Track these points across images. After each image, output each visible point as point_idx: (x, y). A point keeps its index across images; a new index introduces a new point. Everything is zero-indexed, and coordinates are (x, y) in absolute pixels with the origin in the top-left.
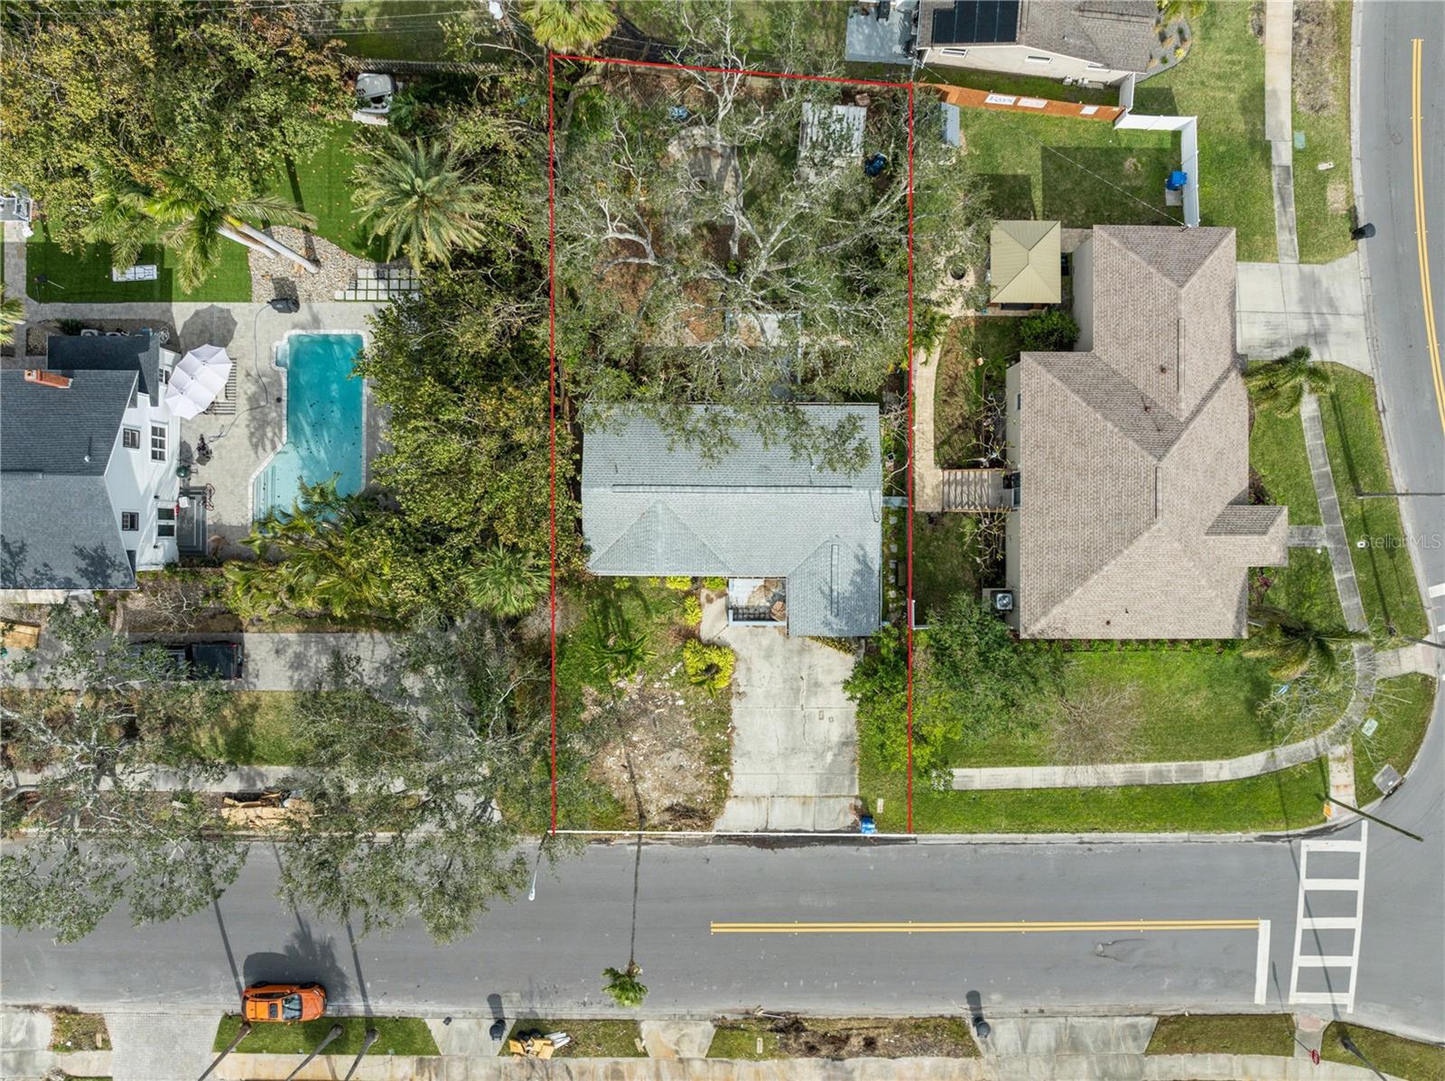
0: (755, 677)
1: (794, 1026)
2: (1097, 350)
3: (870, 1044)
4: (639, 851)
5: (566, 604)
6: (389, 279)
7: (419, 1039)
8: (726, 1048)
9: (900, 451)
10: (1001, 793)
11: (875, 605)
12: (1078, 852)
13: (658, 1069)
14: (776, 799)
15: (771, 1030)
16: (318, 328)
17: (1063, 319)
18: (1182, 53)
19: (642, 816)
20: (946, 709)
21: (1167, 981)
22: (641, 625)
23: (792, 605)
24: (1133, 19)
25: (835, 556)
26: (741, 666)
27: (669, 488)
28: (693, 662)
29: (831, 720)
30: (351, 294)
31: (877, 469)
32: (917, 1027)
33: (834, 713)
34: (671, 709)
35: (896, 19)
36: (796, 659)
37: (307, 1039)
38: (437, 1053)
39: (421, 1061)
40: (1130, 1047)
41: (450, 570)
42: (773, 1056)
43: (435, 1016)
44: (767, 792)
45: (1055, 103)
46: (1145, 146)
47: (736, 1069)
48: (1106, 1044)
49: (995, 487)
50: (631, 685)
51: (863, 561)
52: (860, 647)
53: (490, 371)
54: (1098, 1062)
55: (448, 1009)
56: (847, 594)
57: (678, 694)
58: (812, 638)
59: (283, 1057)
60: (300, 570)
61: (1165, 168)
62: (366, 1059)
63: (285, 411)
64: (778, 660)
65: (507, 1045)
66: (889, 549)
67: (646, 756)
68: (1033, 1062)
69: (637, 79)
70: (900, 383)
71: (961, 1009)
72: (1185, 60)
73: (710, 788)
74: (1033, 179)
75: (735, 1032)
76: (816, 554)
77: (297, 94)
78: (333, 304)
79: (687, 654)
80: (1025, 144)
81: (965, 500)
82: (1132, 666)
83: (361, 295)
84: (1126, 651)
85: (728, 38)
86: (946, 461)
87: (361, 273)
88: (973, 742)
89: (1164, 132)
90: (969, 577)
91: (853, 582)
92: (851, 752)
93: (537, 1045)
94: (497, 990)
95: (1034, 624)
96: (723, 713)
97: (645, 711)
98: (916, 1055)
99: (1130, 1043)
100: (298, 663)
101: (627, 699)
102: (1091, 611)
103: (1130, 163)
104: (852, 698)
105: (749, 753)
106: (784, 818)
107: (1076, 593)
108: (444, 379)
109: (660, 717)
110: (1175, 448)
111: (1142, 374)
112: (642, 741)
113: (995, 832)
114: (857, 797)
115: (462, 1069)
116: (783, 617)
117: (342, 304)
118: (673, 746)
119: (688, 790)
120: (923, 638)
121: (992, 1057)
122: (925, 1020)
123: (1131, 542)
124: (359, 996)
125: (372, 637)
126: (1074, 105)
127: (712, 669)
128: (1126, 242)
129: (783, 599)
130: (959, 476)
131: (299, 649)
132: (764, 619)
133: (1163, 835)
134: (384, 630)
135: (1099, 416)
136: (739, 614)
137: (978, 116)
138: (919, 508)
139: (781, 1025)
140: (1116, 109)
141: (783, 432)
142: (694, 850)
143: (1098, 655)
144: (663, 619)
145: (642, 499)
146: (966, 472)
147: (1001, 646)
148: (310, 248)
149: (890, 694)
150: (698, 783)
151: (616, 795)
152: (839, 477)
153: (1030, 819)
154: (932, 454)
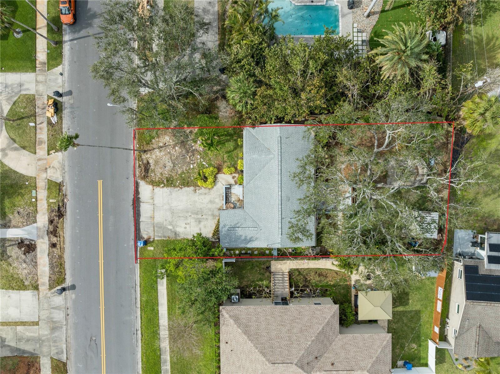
0: (202, 197)
1: (61, 214)
2: (340, 336)
3: (54, 245)
4: (132, 150)
5: (231, 117)
6: (362, 45)
7: (54, 62)
8: (52, 187)
9: (296, 254)
10: (156, 298)
11: (233, 245)
12: (133, 329)
13: (43, 159)
14: (153, 206)
15: (59, 205)
16: (342, 17)
17: (351, 321)
18: (460, 367)
19: (145, 151)
20: (190, 276)
21: (81, 366)
22: (223, 150)
23: (232, 211)
24: (477, 349)
25: (253, 229)
26: (207, 191)
27: (280, 160)
28: (208, 171)
29: (185, 228)
30: (355, 30)
31: (289, 245)
32: (61, 265)
33: (188, 229)
34: (189, 162)
35: (472, 250)
36: (210, 213)
37: (53, 17)
38: (48, 70)
39: (45, 63)
40: (54, 351)
41: (245, 69)
42: (49, 206)
43: (63, 69)
44: (155, 202)
45: (440, 316)
46: (421, 352)
47: (43, 191)
48: (55, 341)
49: (282, 294)
50: (198, 146)
51: (251, 240)
52: (215, 239)
53: (330, 83)
54: (47, 338)
55: (66, 74)
56: (236, 234)
57: (195, 165)
58: (219, 220)
59: (46, 8)
60: (244, 6)
61: (413, 361)
62: (45, 41)
63: (308, 4)
64: (210, 206)
65: (51, 98)
66: (256, 250)
67: (169, 153)
68: (47, 312)
69: (445, 145)
70: (324, 254)
71: (68, 282)
72: (457, 368)
73: (157, 179)
74: (407, 307)
75: (58, 190)
76: (254, 221)
77: (440, 4)
78: (352, 23)
79: (211, 169)
80: (422, 303)
81: (276, 282)
82: (209, 350)
83: (355, 34)
84: (215, 348)
85: (470, 181)
86: (292, 273)
87: (364, 34)
88: (176, 287)
89: (427, 360)
90: (245, 283)
91: (241, 236)
92: (172, 236)
93: (52, 110)
94: (73, 94)
95: (226, 312)
96: (187, 184)
97: (188, 152)
98: (50, 264)
99: (56, 351)
100: (205, 11)
101: (193, 145)
102: (231, 336)
103: (414, 346)
104: (194, 237)
105: (172, 195)
106: (145, 209)
107: (239, 330)
108: (325, 65)
109: (185, 158)
110: (300, 370)
111: (331, 355)
112: (176, 151)
113: (141, 295)
114: (154, 239)
115: (41, 80)
116: (227, 208)
117: (352, 27)
118: (174, 163)
119: (156, 170)
120: (219, 265)
121: (49, 295)
122: (64, 268)
123: (261, 353)
124: (71, 38)
125: (216, 41)
126: (439, 323)
127: (205, 179)
128: (385, 347)
129: (234, 208)
130: (286, 279)
131: (211, 11)
132: (226, 200)
133: (140, 363)
134: (219, 45)
135: (313, 338)
136: (228, 189)
137: (433, 284)
138: (273, 263)
139: (61, 209)
140: (437, 341)
141: (305, 207)
142: (132, 173)
143: (214, 337)
144: (226, 159)
145: (275, 148)
146: (288, 282)
147: (216, 298)
148: (374, 13)
149: (196, 253)
150: (158, 174)
151: (153, 141)
152: (286, 230)
153: (146, 309)
154: (295, 267)
